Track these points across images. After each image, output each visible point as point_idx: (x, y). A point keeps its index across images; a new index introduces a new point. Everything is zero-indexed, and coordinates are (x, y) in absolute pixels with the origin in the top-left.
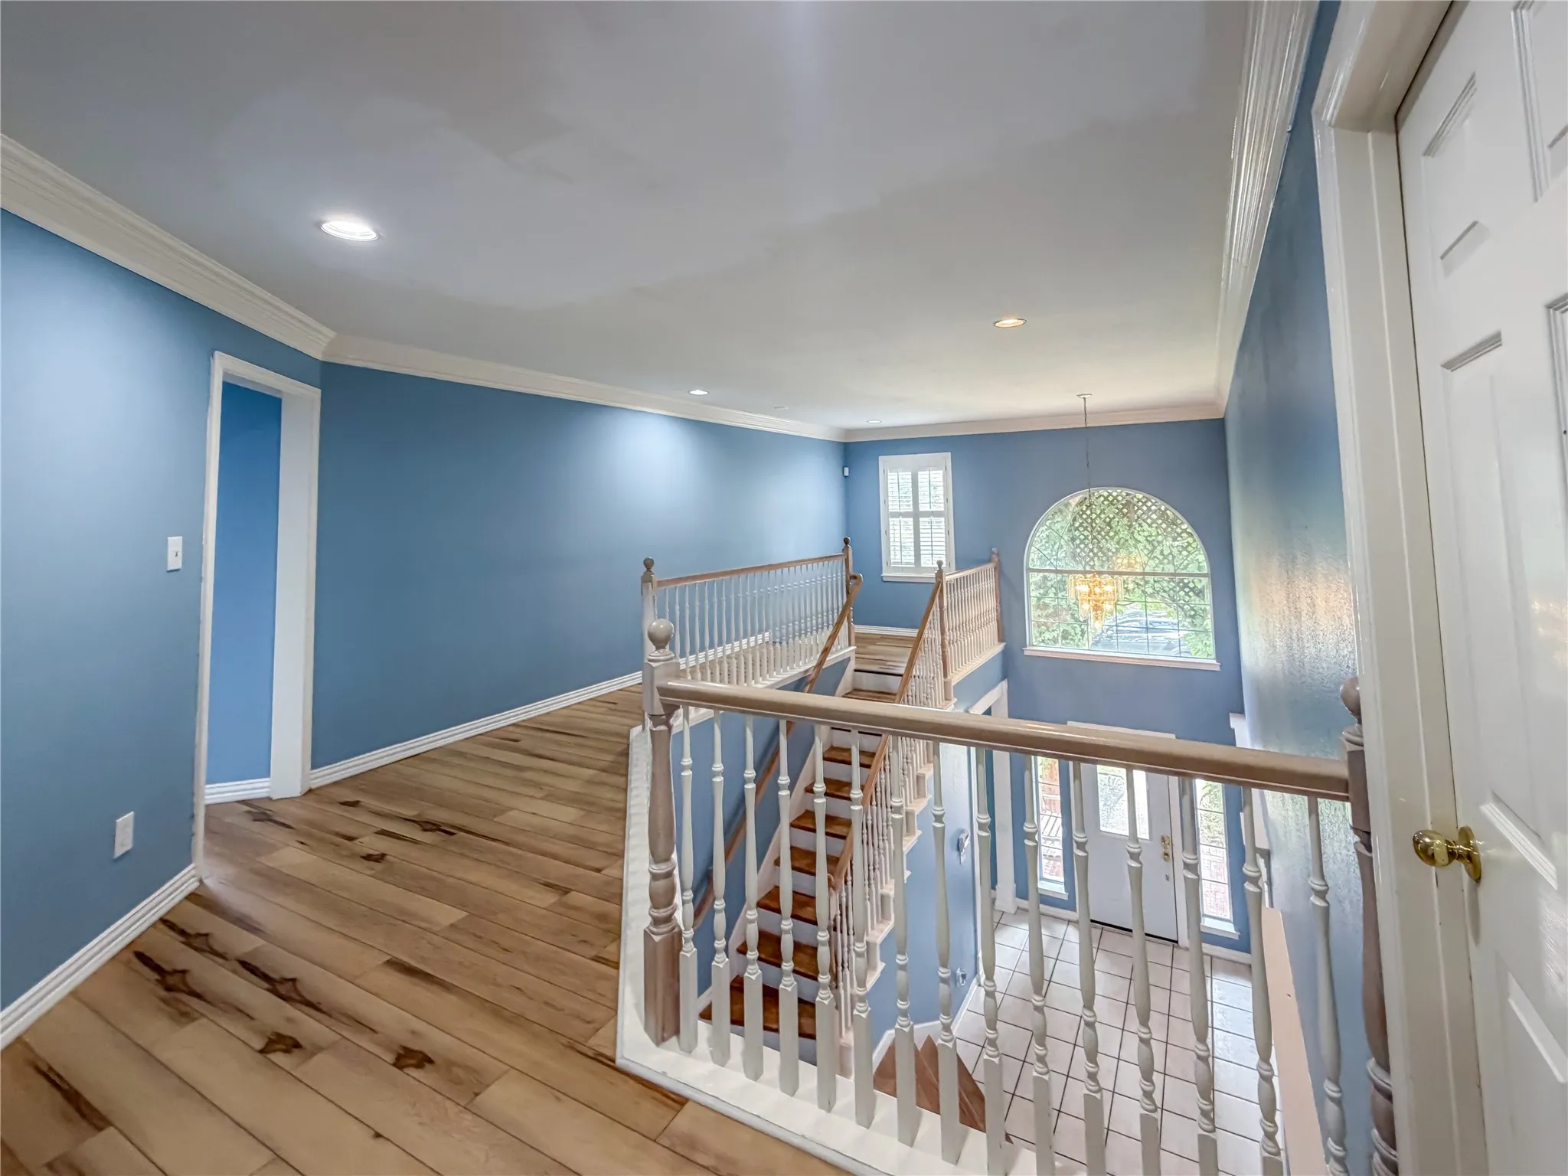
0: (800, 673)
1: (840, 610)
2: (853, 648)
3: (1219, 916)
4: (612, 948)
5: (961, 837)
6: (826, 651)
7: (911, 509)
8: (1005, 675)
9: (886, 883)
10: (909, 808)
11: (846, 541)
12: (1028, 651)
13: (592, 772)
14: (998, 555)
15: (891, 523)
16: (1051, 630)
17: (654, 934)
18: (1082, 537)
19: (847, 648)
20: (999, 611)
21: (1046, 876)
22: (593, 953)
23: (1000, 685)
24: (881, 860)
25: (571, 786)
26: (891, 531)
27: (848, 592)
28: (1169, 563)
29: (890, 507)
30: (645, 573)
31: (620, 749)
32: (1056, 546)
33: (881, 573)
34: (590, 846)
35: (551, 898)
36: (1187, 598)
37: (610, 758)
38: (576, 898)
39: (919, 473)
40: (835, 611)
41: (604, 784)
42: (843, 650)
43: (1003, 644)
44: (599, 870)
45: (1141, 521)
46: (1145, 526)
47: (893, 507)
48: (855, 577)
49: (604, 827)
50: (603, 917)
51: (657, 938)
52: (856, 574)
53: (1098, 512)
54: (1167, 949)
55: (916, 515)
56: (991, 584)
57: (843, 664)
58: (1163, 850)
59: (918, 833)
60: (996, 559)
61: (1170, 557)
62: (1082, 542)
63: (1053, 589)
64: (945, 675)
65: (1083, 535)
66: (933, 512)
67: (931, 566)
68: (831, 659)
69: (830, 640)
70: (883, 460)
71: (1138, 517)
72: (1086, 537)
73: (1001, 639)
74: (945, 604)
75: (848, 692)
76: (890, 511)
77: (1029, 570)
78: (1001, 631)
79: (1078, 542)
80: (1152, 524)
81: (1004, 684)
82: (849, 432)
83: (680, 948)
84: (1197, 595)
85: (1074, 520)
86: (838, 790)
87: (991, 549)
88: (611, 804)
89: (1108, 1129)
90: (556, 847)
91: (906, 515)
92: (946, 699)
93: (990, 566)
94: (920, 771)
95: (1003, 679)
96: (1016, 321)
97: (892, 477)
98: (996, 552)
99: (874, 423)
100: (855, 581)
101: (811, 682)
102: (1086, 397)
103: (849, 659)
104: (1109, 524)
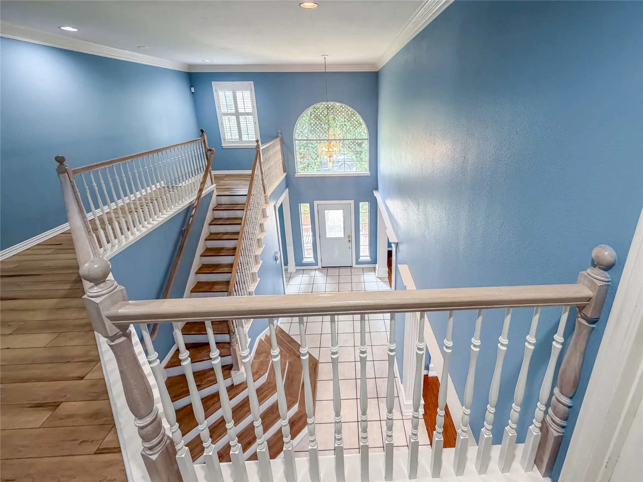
0: (188, 204)
1: (205, 169)
2: (214, 185)
3: (365, 255)
4: (110, 437)
5: (276, 255)
6: (201, 190)
7: (234, 111)
8: (287, 186)
9: (250, 286)
10: (256, 254)
11: (202, 131)
12: (297, 175)
13: (54, 301)
14: (281, 133)
15: (223, 119)
16: (302, 163)
17: (151, 455)
18: (314, 123)
19: (210, 186)
20: (283, 159)
21: (306, 256)
22: (94, 449)
23: (286, 191)
24: (247, 280)
25: (39, 317)
26: (224, 123)
27: (207, 158)
28: (349, 133)
29: (222, 110)
30: (58, 167)
31: (74, 277)
32: (304, 128)
33: (222, 145)
34: (67, 360)
35: (44, 416)
36: (355, 147)
37: (68, 286)
38: (67, 407)
39: (237, 92)
40: (202, 169)
41: (68, 308)
42: (210, 187)
43: (286, 173)
44: (82, 378)
45: (338, 115)
46: (340, 118)
47: (224, 110)
48: (210, 150)
49: (75, 342)
50: (96, 415)
51: (154, 458)
52: (211, 149)
53: (321, 112)
54: (349, 269)
55: (237, 114)
56: (278, 147)
57: (210, 194)
58: (348, 240)
59: (261, 262)
60: (280, 136)
61: (349, 131)
62: (314, 125)
63: (303, 146)
64: (265, 193)
65: (315, 122)
66: (246, 113)
67: (248, 140)
68: (204, 193)
69: (202, 185)
70: (215, 85)
71: (337, 114)
72: (316, 123)
73: (285, 171)
74: (262, 161)
75: (215, 206)
76: (222, 112)
77: (296, 140)
78: (284, 168)
79: (312, 125)
80: (342, 117)
81: (287, 190)
82: (190, 66)
83: (175, 452)
84: (358, 145)
85: (311, 115)
86: (219, 253)
87: (278, 131)
88: (77, 322)
89: (338, 333)
90: (37, 371)
91: (231, 114)
92: (266, 203)
93: (278, 140)
94: (259, 237)
95: (287, 188)
96: (313, 4)
97: (221, 94)
98: (280, 132)
99: (207, 61)
100: (210, 152)
101: (196, 207)
102: (326, 56)
103: (213, 191)
104: (325, 117)
